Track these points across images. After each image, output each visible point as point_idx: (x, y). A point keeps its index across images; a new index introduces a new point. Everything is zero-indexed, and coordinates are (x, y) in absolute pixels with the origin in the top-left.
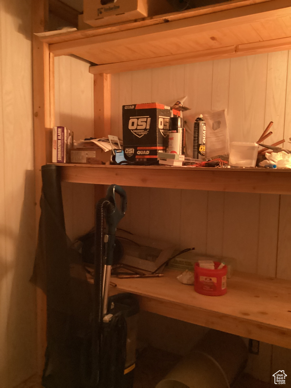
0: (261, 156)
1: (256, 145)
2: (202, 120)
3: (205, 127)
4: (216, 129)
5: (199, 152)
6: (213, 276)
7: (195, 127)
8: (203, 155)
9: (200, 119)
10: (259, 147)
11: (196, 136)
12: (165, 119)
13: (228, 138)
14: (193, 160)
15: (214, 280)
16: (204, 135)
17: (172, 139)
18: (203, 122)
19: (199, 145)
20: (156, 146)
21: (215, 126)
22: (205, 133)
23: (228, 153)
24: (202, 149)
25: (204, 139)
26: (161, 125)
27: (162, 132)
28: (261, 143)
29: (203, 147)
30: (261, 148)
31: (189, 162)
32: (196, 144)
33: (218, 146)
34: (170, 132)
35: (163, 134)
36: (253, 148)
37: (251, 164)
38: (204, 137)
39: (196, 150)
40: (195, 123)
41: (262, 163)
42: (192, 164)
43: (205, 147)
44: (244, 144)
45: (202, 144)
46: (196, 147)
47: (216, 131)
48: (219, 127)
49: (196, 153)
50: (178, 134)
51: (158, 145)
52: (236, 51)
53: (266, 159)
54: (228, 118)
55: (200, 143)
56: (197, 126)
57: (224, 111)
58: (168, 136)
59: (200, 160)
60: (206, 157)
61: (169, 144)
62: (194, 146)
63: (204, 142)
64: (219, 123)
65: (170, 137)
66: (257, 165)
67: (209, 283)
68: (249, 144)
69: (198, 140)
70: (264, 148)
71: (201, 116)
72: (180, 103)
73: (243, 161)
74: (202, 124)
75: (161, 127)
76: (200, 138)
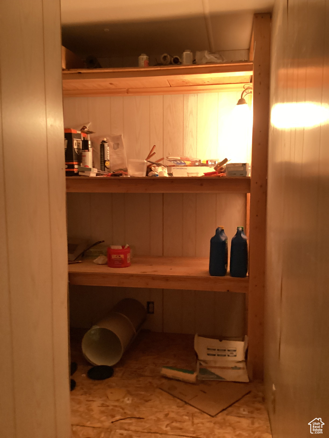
0: (149, 169)
1: (145, 161)
2: (106, 143)
3: (108, 147)
4: (116, 149)
5: (105, 166)
6: (122, 254)
7: (101, 148)
8: (108, 169)
9: (104, 142)
10: (147, 163)
11: (102, 154)
12: (78, 141)
13: (125, 155)
14: (102, 172)
15: (122, 256)
16: (108, 154)
17: (85, 156)
18: (107, 144)
19: (105, 161)
20: (73, 162)
21: (115, 146)
22: (109, 152)
23: (126, 167)
24: (107, 164)
25: (108, 157)
26: (76, 145)
27: (77, 151)
28: (149, 160)
29: (108, 163)
30: (149, 164)
31: (100, 174)
32: (103, 161)
33: (119, 162)
34: (83, 151)
35: (77, 152)
36: (144, 163)
37: (143, 174)
38: (108, 155)
39: (103, 165)
40: (101, 145)
41: (149, 173)
42: (102, 175)
43: (109, 163)
44: (137, 160)
45: (107, 160)
46: (103, 163)
47: (116, 150)
48: (118, 148)
49: (103, 167)
50: (89, 153)
51: (74, 161)
52: (127, 93)
53: (152, 171)
54: (124, 141)
55: (106, 159)
56: (102, 147)
57: (121, 135)
58: (81, 154)
59: (107, 172)
60: (110, 170)
61: (83, 160)
62: (101, 162)
63: (109, 159)
64: (118, 144)
65: (83, 155)
66: (147, 175)
67: (119, 259)
68: (140, 161)
69: (104, 157)
70: (151, 163)
71: (105, 140)
72: (86, 128)
73: (137, 172)
74: (106, 145)
75: (75, 147)
76: (106, 156)
